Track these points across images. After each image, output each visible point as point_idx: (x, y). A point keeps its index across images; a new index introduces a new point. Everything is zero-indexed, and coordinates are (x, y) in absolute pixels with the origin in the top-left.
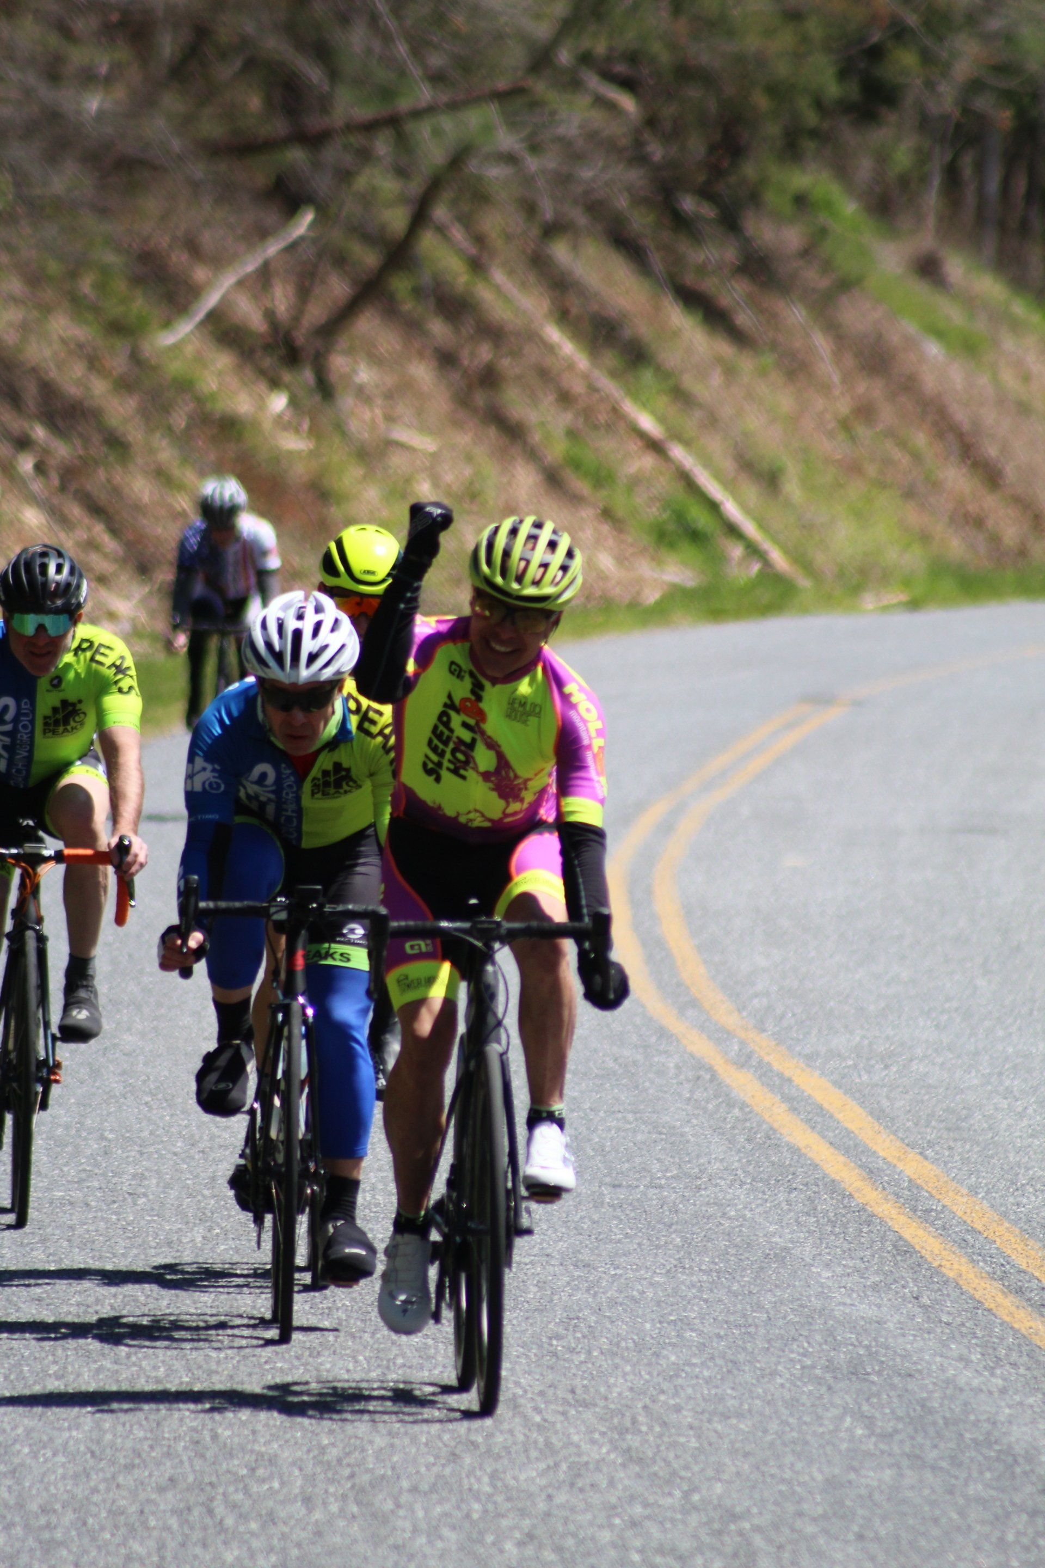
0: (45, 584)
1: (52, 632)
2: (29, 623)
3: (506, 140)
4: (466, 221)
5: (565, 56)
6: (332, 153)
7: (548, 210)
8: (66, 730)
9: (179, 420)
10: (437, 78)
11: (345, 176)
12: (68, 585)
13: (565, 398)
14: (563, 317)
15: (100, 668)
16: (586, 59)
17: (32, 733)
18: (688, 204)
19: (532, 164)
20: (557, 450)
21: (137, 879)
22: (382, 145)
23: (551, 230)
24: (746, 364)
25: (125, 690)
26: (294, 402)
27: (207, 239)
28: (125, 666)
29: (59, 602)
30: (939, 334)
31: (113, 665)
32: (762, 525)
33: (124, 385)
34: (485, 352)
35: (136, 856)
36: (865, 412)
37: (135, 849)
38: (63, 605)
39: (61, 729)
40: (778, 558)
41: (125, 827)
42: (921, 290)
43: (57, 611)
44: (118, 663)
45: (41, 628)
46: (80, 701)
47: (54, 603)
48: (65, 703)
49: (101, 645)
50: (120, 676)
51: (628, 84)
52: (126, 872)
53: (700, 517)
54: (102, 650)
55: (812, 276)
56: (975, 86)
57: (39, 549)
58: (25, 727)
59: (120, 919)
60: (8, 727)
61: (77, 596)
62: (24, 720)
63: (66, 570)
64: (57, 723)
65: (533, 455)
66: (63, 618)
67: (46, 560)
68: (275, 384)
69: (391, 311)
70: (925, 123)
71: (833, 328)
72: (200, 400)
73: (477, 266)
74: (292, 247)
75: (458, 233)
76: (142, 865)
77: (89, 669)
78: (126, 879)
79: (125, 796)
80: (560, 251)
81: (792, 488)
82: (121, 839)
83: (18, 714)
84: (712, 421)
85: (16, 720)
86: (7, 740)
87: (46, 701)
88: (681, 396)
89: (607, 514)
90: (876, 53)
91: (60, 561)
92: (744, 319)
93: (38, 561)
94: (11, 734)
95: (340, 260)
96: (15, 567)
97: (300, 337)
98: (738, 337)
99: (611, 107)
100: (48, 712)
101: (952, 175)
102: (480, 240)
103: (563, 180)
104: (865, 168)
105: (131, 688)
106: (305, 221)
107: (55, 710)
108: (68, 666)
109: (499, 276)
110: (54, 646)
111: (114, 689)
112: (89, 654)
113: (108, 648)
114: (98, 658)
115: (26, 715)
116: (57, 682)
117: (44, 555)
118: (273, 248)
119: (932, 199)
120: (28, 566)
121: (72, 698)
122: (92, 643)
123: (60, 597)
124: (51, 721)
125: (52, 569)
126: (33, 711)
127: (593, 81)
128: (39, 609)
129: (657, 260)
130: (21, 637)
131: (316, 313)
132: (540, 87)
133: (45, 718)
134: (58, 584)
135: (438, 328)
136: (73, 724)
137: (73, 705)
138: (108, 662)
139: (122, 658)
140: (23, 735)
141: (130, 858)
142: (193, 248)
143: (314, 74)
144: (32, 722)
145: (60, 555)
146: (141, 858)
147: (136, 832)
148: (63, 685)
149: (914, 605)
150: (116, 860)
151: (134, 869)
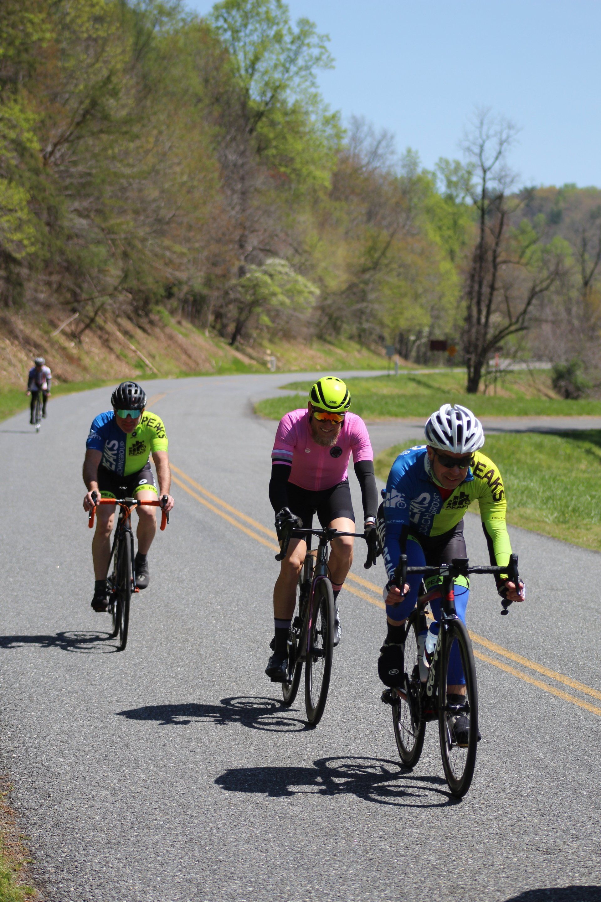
0: (130, 398)
1: (133, 417)
2: (124, 414)
3: (110, 301)
4: (104, 315)
5: (120, 288)
6: (82, 303)
7: (117, 313)
8: (138, 453)
9: (56, 347)
10: (99, 292)
11: (84, 307)
12: (140, 398)
13: (120, 344)
14: (120, 330)
15: (151, 428)
16: (123, 289)
17: (125, 454)
18: (140, 312)
19: (115, 306)
20: (118, 352)
21: (170, 512)
22: (90, 302)
23: (118, 316)
24: (150, 338)
25: (161, 436)
26: (75, 344)
27: (61, 318)
28: (161, 426)
29: (136, 405)
30: (182, 333)
31: (156, 426)
32: (152, 364)
33: (47, 341)
34: (107, 336)
35: (170, 503)
36: (169, 346)
37: (170, 500)
38: (138, 406)
39: (136, 452)
40: (155, 370)
41: (165, 492)
42: (178, 326)
43: (135, 409)
44: (158, 426)
45: (129, 415)
46: (143, 441)
47: (134, 405)
48: (137, 442)
49: (151, 419)
50: (159, 431)
51: (131, 293)
52: (166, 510)
53: (142, 364)
54: (151, 421)
55: (160, 324)
56: (187, 293)
57: (128, 383)
58: (122, 452)
59: (162, 528)
60: (116, 452)
61: (143, 402)
62: (122, 450)
63: (139, 392)
64: (134, 450)
65: (115, 353)
66: (138, 411)
67: (131, 388)
68: (72, 340)
69: (91, 329)
70: (179, 299)
71: (164, 332)
72: (60, 345)
73: (105, 322)
74: (75, 319)
75: (102, 317)
76: (172, 507)
77: (146, 429)
78: (166, 512)
79: (164, 478)
80: (119, 320)
81: (157, 358)
82: (164, 497)
83: (119, 447)
84: (144, 348)
85: (118, 449)
86: (115, 457)
87: (130, 442)
88: (139, 343)
89: (127, 363)
90: (171, 288)
91: (136, 388)
92: (149, 331)
93: (128, 389)
94: (116, 455)
95: (83, 322)
96: (119, 390)
97: (76, 334)
98: (148, 334)
99: (127, 297)
100: (131, 446)
101: (183, 309)
102: (106, 318)
103: (119, 309)
104: (169, 306)
105: (163, 435)
106: (77, 315)
107: (134, 445)
108: (139, 428)
109: (109, 323)
110: (134, 422)
111: (157, 436)
112: (146, 423)
113: (153, 420)
114: (150, 424)
115: (122, 447)
116: (135, 434)
117: (130, 386)
118: (72, 319)
119: (180, 311)
120: (124, 390)
121: (140, 440)
122: (147, 418)
123: (136, 403)
124: (132, 450)
125: (133, 392)
126: (125, 446)
127: (125, 292)
128: (128, 408)
129: (135, 321)
130: (121, 419)
131: (79, 329)
132: (116, 293)
133: (130, 448)
134: (135, 398)
135: (99, 332)
136: (141, 450)
137: (141, 443)
138: (154, 425)
139: (160, 424)
140: (121, 455)
141: (167, 504)
142: (59, 319)
143: (78, 290)
144: (125, 450)
145: (136, 386)
146: (172, 504)
147: (169, 494)
148: (137, 436)
149: (177, 378)
150: (162, 505)
151: (169, 509)
